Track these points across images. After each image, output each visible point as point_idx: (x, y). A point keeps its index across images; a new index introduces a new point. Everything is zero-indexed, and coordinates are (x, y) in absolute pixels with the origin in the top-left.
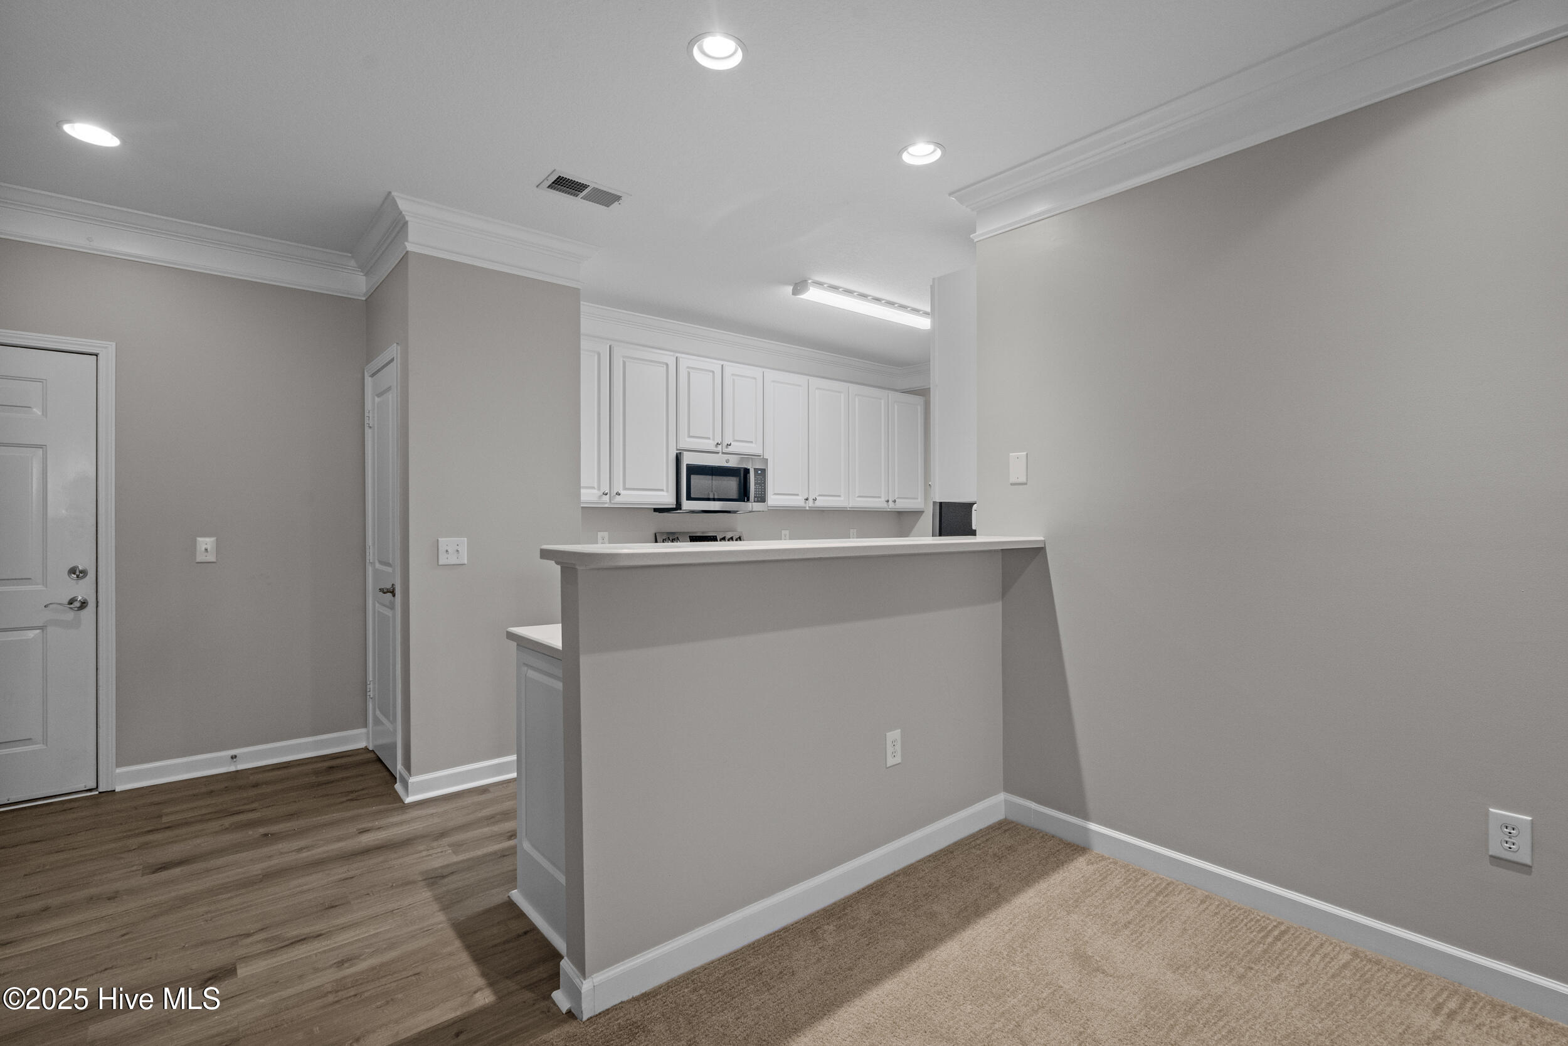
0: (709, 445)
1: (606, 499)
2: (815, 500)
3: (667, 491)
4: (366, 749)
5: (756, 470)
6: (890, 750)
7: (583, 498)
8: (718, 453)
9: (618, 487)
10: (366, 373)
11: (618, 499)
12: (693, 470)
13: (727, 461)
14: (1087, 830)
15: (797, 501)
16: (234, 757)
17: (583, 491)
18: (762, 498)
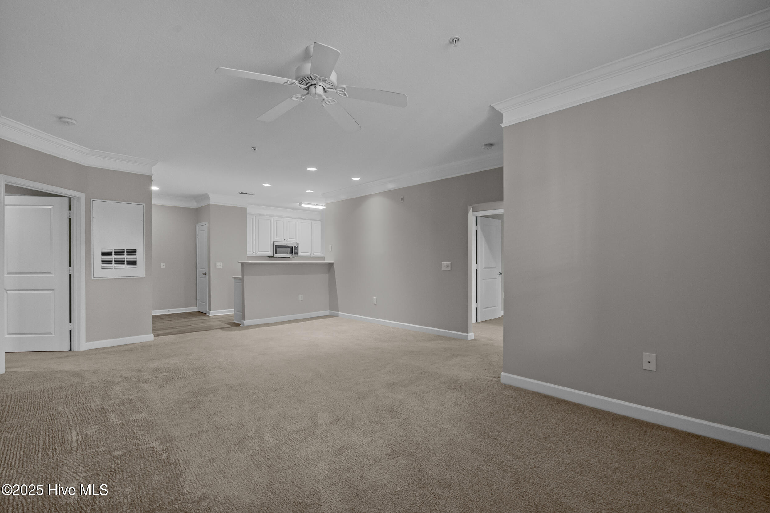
0: (282, 240)
1: (254, 254)
2: (313, 254)
3: (270, 252)
4: (197, 311)
5: (295, 246)
6: (300, 298)
7: (247, 254)
8: (284, 242)
9: (257, 251)
10: (197, 225)
11: (257, 254)
12: (277, 246)
13: (287, 244)
14: (338, 313)
15: (308, 254)
16: (169, 311)
17: (247, 252)
18: (297, 254)
